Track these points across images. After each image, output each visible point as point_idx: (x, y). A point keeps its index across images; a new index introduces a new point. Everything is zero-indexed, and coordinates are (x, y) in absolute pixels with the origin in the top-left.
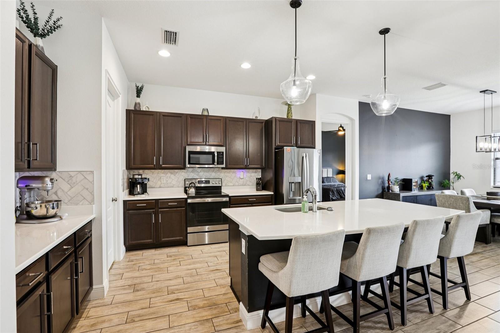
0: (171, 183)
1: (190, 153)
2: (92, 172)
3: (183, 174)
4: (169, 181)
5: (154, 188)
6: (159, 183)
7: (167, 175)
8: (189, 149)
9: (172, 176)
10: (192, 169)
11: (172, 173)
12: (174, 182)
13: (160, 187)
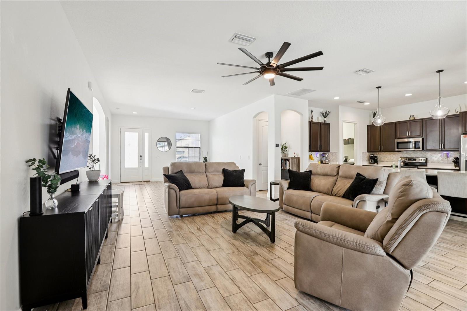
0: (393, 160)
1: (398, 143)
2: (337, 152)
3: (400, 154)
4: (392, 158)
5: (384, 161)
6: (386, 159)
7: (391, 155)
8: (396, 141)
9: (394, 156)
10: (406, 152)
11: (393, 154)
12: (394, 159)
13: (387, 161)
